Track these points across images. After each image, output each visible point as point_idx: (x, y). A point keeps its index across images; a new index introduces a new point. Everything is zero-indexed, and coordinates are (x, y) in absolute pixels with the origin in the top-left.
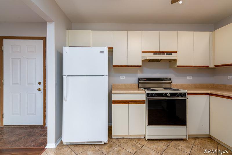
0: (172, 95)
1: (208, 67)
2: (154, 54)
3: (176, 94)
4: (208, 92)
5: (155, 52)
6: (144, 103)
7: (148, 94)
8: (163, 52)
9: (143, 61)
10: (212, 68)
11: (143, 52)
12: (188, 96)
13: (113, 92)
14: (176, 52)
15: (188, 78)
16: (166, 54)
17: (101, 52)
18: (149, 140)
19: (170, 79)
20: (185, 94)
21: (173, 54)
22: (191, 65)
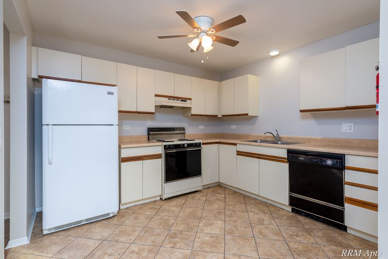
0: (189, 145)
1: (216, 116)
2: (168, 99)
3: (193, 144)
4: (218, 140)
5: (170, 97)
6: (161, 157)
7: (165, 146)
8: (178, 98)
9: (156, 106)
10: (220, 118)
11: (156, 96)
12: (202, 146)
13: (122, 146)
14: (190, 99)
15: (200, 127)
16: (181, 101)
17: (109, 93)
18: (166, 199)
19: (184, 129)
20: (200, 143)
21: (188, 100)
22: (204, 114)
